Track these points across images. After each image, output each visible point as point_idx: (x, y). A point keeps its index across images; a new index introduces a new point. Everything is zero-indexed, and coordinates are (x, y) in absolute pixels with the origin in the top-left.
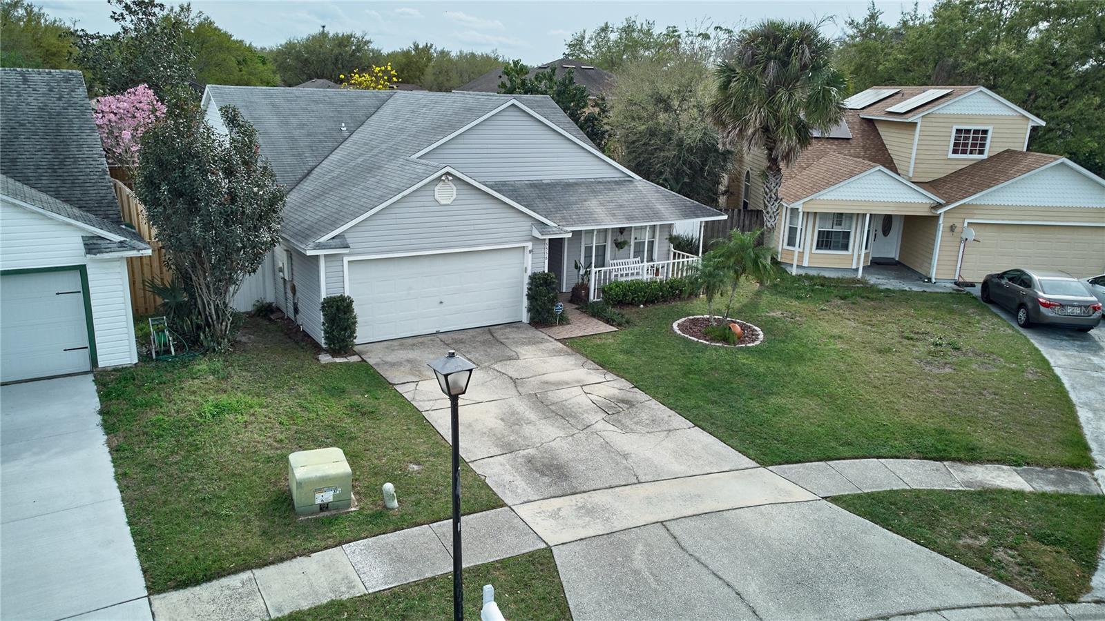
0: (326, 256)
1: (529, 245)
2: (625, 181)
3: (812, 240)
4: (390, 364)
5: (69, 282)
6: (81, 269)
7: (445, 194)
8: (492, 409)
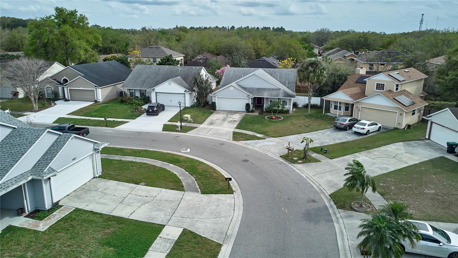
0: (214, 96)
1: (247, 98)
2: (278, 89)
3: (333, 107)
4: (217, 112)
5: (184, 95)
6: (185, 94)
7: (232, 88)
8: (218, 118)
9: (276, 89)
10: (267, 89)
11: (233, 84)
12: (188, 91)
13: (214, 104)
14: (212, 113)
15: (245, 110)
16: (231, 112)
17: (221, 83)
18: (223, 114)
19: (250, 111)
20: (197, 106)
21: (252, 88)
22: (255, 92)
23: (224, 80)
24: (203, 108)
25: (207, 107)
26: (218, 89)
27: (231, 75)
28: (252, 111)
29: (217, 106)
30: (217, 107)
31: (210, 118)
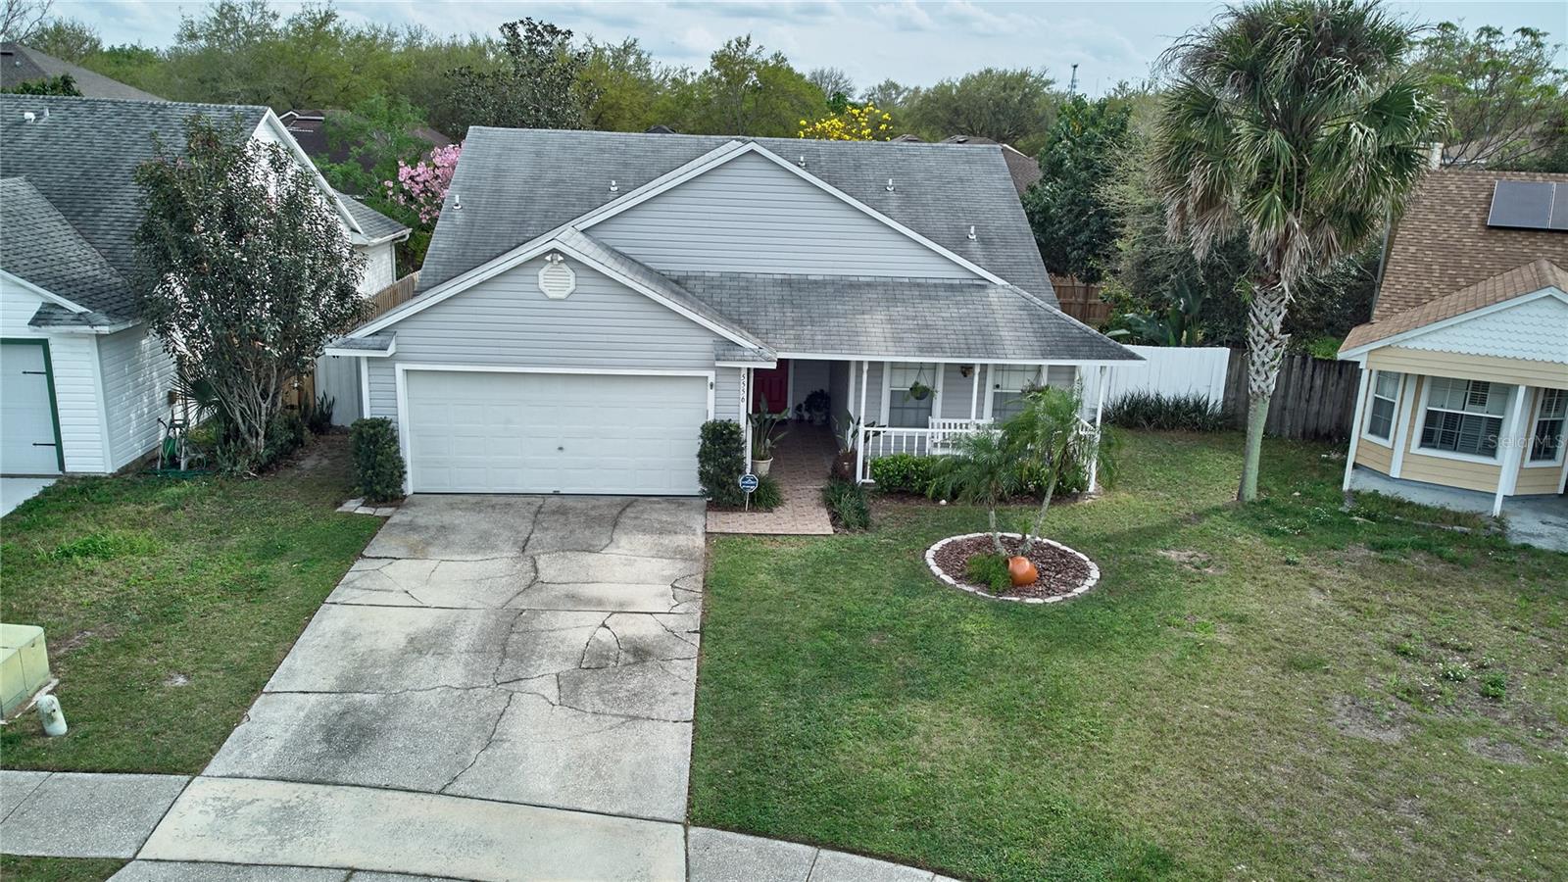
0: (369, 359)
1: (711, 375)
2: (969, 286)
3: (1411, 427)
4: (412, 527)
5: (34, 359)
6: (44, 344)
7: (555, 282)
8: (426, 621)
9: (951, 288)
10: (869, 285)
11: (569, 238)
12: (79, 319)
13: (374, 440)
14: (353, 544)
15: (696, 488)
16: (562, 511)
17: (439, 243)
18: (483, 543)
19: (742, 495)
20: (206, 466)
21: (735, 277)
22: (774, 313)
23: (459, 217)
24: (267, 483)
25: (308, 463)
26: (416, 294)
27: (514, 184)
28: (764, 499)
29: (408, 451)
30: (409, 469)
31: (330, 621)
